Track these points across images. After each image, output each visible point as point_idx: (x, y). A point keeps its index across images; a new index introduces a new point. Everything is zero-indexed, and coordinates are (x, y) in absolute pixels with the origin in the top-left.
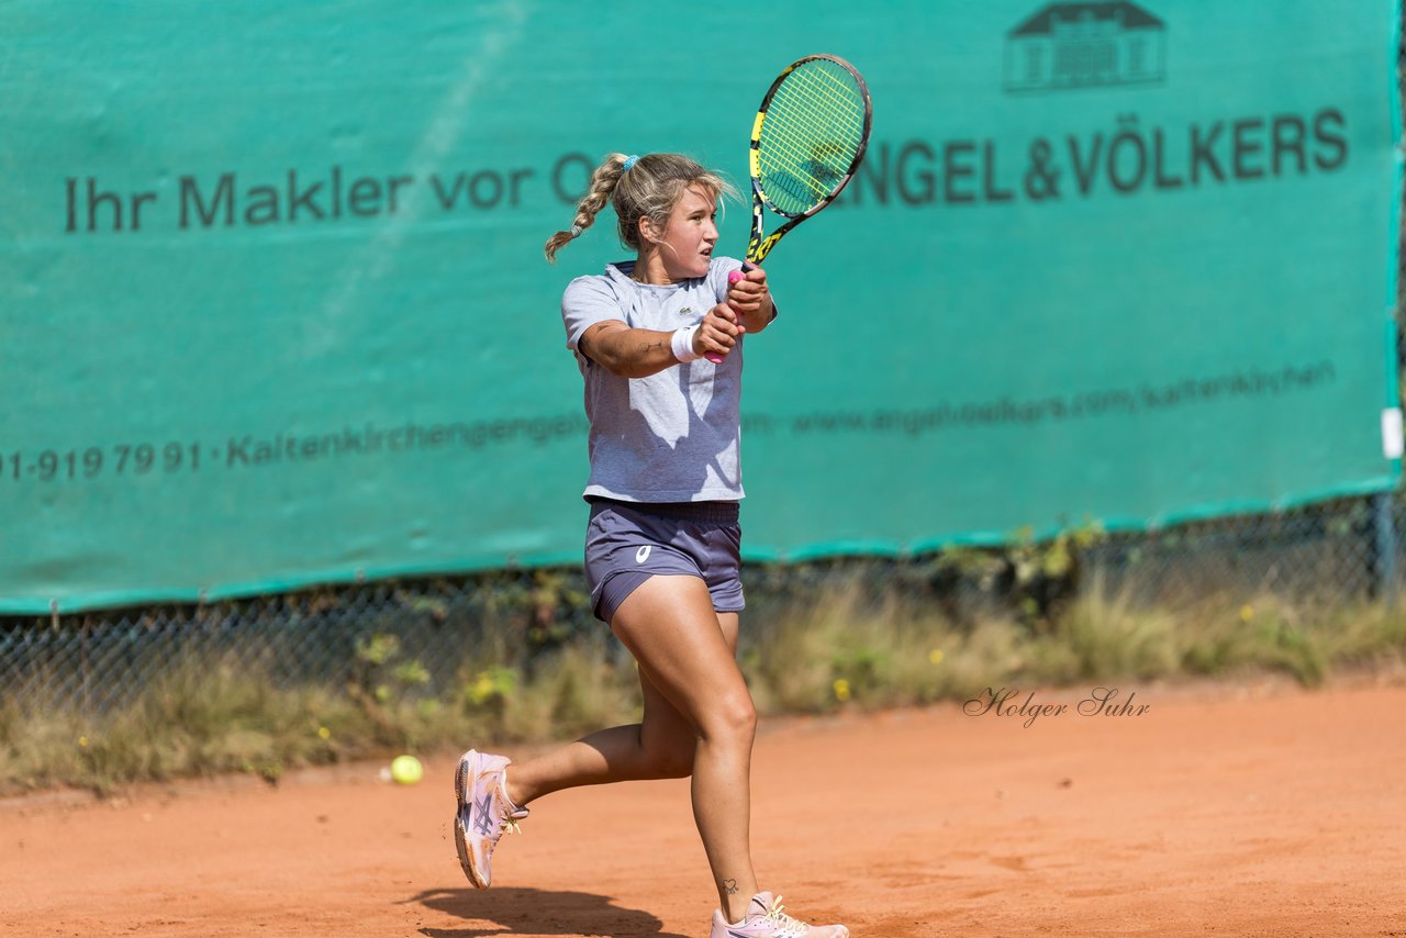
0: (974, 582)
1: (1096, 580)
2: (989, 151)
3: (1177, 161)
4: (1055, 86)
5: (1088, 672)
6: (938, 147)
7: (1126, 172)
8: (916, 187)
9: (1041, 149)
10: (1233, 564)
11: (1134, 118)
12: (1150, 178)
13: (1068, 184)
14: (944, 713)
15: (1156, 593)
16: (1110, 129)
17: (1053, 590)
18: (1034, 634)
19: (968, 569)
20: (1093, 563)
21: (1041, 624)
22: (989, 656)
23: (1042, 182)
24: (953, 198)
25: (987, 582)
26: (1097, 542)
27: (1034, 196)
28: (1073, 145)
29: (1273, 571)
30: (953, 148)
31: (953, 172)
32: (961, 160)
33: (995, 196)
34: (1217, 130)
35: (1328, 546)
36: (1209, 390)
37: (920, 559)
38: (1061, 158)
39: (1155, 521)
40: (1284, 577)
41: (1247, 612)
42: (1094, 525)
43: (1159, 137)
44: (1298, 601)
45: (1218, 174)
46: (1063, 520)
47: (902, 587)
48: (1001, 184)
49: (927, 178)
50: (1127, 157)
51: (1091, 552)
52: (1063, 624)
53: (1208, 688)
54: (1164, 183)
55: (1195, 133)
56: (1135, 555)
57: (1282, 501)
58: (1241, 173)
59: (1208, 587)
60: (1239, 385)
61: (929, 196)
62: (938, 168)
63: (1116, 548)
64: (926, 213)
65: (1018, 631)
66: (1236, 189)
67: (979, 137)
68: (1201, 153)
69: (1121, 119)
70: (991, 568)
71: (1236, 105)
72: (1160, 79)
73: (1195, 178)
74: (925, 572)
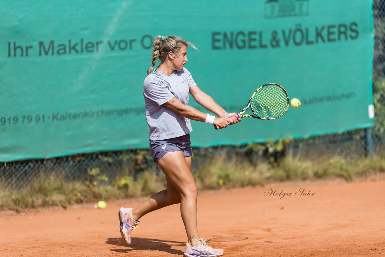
0: (257, 153)
1: (290, 152)
2: (261, 34)
3: (312, 36)
4: (279, 16)
5: (288, 177)
6: (246, 33)
7: (298, 40)
8: (241, 44)
9: (275, 33)
10: (328, 147)
11: (300, 25)
12: (304, 42)
13: (282, 43)
14: (248, 189)
15: (307, 156)
16: (294, 28)
17: (278, 155)
18: (273, 167)
19: (255, 149)
20: (289, 147)
21: (275, 164)
22: (261, 173)
23: (275, 42)
24: (251, 47)
25: (261, 153)
26: (291, 142)
27: (273, 46)
28: (284, 32)
29: (339, 150)
30: (251, 33)
31: (251, 40)
32: (253, 36)
33: (262, 46)
34: (323, 28)
35: (354, 142)
36: (321, 100)
37: (242, 146)
38: (280, 36)
39: (306, 136)
40: (342, 151)
41: (332, 161)
42: (290, 137)
43: (307, 30)
44: (346, 158)
45: (323, 40)
46: (281, 136)
47: (237, 154)
48: (264, 43)
49: (244, 41)
50: (298, 36)
51: (289, 145)
52: (281, 164)
53: (321, 182)
54: (308, 43)
55: (317, 29)
56: (301, 145)
57: (341, 130)
58: (330, 40)
59: (321, 154)
60: (329, 98)
61: (244, 47)
62: (246, 39)
63: (296, 143)
64: (243, 51)
65: (269, 166)
66: (328, 44)
67: (258, 30)
68: (319, 34)
69: (297, 25)
70: (261, 149)
71: (328, 22)
72: (307, 14)
73: (317, 41)
74: (244, 150)
